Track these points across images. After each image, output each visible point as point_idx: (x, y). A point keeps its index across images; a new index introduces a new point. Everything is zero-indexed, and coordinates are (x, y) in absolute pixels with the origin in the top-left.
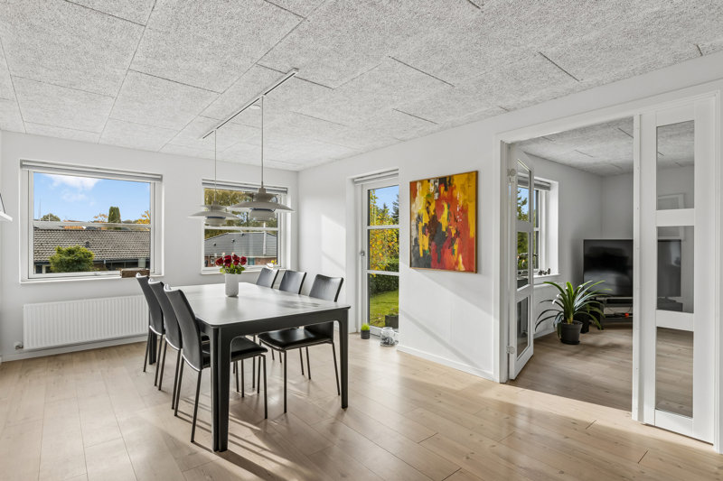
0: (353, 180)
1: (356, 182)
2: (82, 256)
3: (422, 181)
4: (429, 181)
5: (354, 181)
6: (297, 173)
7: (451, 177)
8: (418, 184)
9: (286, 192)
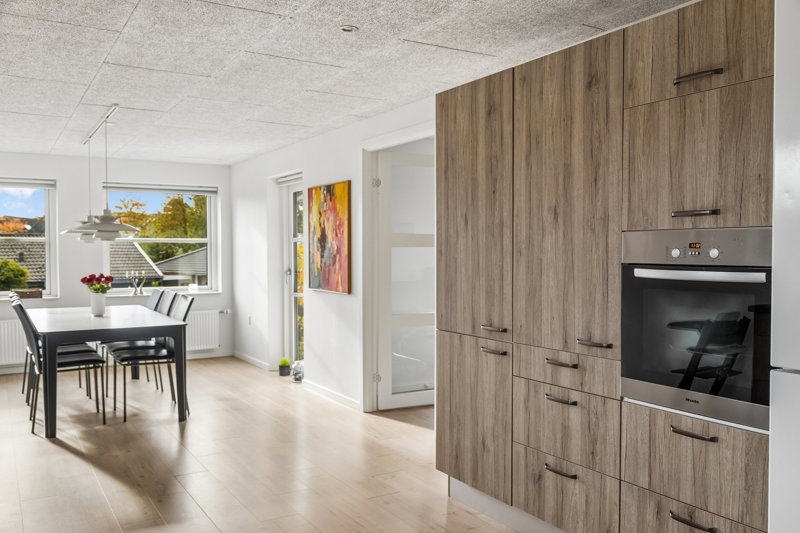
0: (277, 179)
1: (280, 183)
2: (11, 274)
3: (316, 188)
4: (320, 188)
5: (279, 182)
6: (229, 167)
7: (333, 185)
8: (314, 191)
9: (216, 192)
